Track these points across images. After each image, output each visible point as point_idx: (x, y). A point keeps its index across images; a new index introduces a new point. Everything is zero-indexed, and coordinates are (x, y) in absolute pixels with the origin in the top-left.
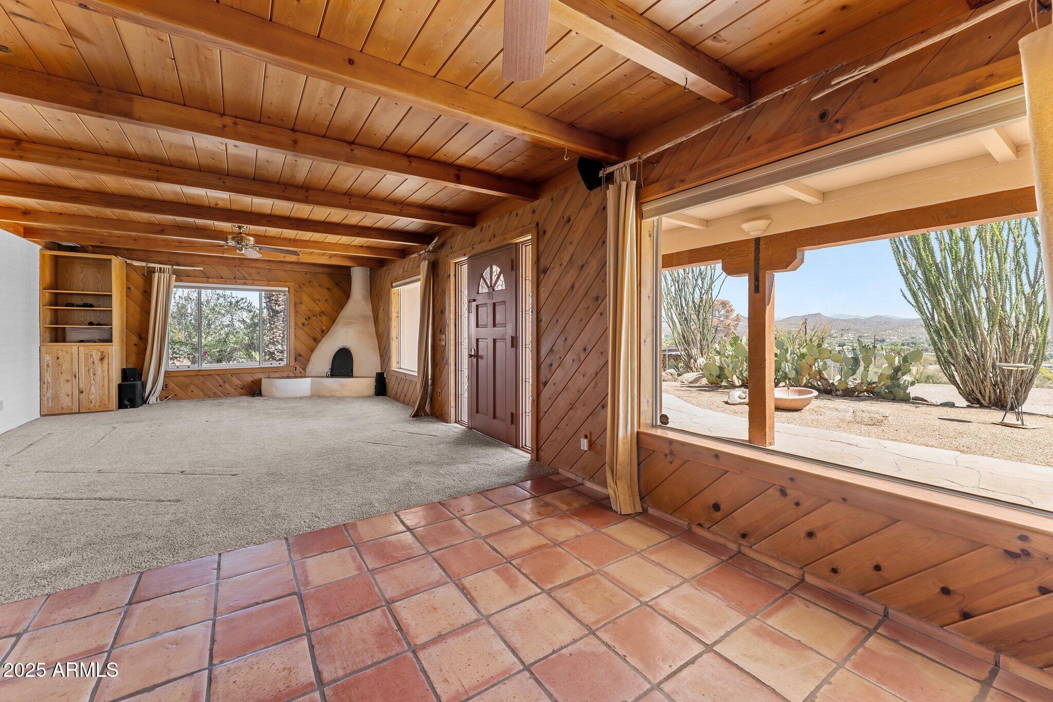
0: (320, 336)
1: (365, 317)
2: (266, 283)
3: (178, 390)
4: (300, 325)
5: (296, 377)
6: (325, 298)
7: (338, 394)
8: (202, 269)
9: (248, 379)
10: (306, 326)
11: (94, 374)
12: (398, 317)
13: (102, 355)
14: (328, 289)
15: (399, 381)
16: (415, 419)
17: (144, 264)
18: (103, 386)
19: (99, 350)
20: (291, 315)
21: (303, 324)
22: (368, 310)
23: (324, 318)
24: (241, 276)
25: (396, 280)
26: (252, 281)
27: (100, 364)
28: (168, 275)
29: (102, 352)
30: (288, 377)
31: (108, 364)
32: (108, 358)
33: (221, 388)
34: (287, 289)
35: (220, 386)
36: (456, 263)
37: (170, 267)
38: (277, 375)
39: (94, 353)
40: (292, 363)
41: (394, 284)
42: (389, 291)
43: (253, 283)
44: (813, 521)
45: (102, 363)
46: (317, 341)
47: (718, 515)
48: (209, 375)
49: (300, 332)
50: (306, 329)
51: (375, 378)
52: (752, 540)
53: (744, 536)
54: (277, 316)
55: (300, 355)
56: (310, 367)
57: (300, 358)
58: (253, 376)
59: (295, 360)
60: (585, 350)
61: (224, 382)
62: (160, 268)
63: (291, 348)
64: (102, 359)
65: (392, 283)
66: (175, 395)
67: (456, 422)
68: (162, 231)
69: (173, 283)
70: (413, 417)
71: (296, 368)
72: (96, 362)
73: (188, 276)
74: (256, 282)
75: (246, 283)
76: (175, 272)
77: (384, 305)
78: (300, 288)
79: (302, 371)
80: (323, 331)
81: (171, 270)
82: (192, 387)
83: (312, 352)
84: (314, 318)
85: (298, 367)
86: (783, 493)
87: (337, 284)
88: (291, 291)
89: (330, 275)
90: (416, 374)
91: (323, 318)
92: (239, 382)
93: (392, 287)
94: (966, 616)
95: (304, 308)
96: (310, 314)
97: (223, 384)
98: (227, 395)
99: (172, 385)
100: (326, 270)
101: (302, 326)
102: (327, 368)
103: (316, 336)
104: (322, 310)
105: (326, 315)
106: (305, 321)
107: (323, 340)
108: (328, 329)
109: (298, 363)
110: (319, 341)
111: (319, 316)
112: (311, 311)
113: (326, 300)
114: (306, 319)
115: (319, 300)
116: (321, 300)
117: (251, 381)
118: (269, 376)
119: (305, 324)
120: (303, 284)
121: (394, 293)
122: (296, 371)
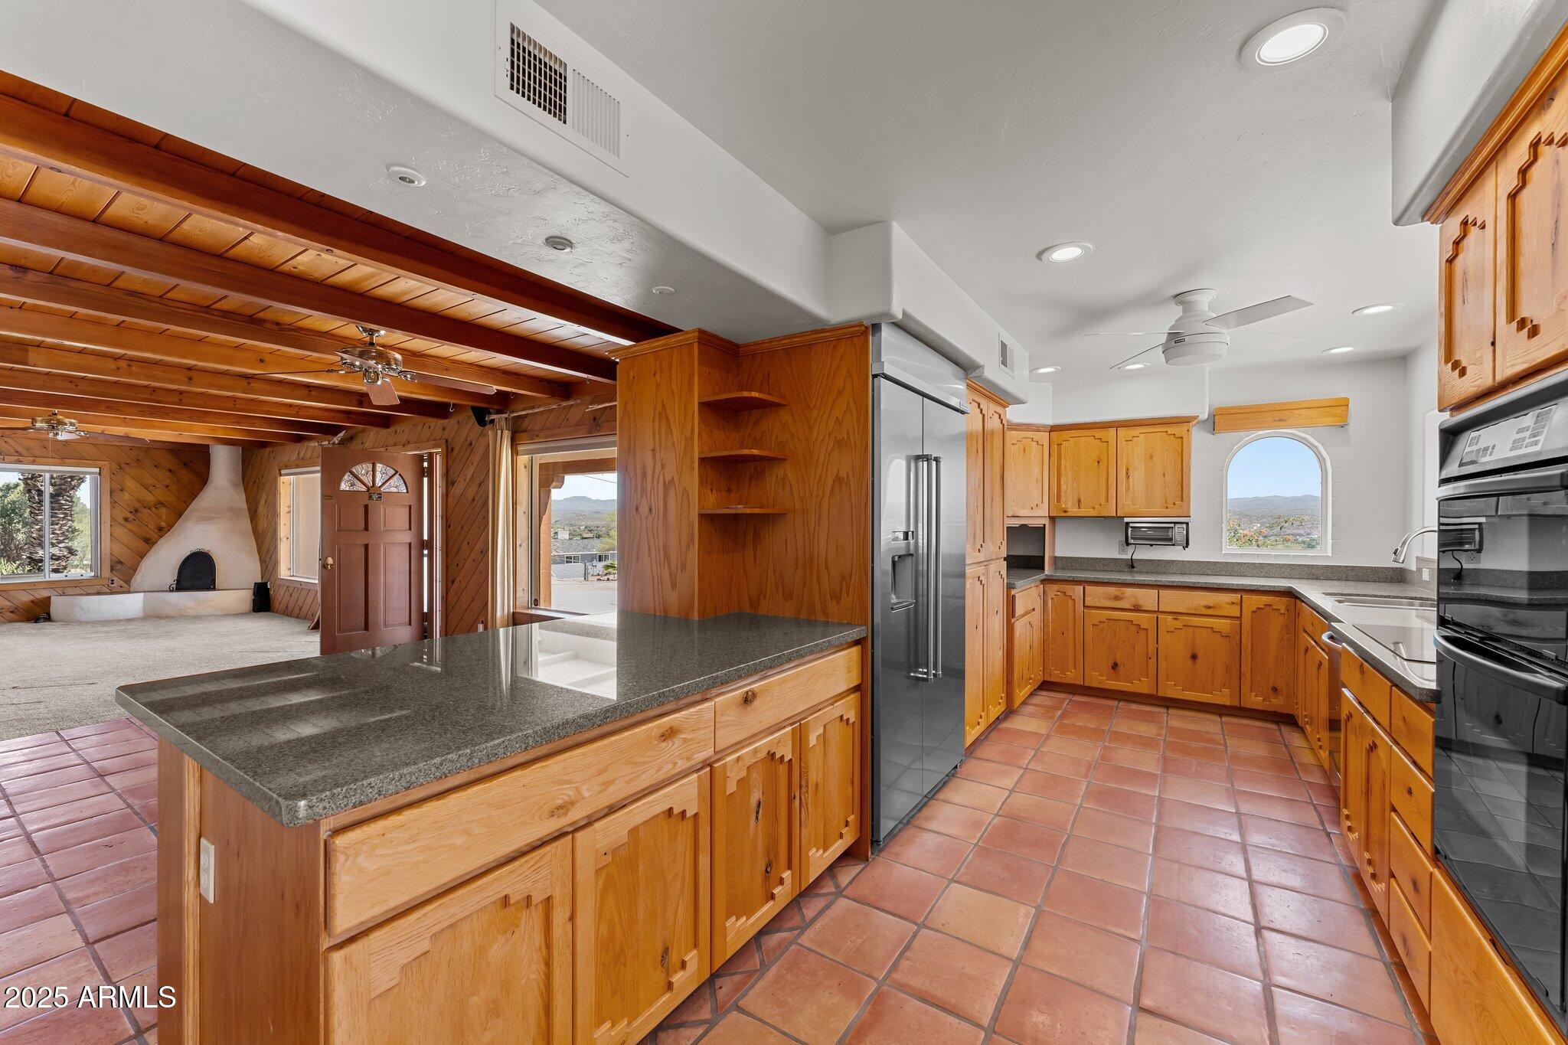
0: (155, 536)
1: (234, 511)
2: (59, 461)
4: (120, 520)
5: (112, 593)
6: (165, 483)
7: (191, 612)
9: (25, 598)
10: (130, 522)
12: (289, 512)
14: (170, 471)
15: (291, 591)
20: (104, 506)
21: (126, 520)
22: (240, 500)
23: (163, 511)
24: (12, 451)
25: (287, 467)
30: (99, 593)
34: (97, 470)
38: (79, 591)
40: (107, 573)
41: (283, 472)
42: (275, 481)
43: (35, 461)
46: (150, 542)
49: (120, 532)
50: (129, 526)
51: (252, 590)
55: (120, 562)
56: (138, 580)
57: (119, 566)
58: (33, 593)
59: (112, 569)
63: (103, 553)
65: (280, 470)
70: (312, 629)
71: (112, 580)
74: (39, 460)
77: (267, 496)
78: (121, 468)
79: (124, 584)
80: (160, 529)
83: (142, 558)
84: (146, 511)
85: (115, 579)
87: (185, 464)
88: (104, 472)
90: (317, 582)
91: (161, 510)
92: (9, 603)
93: (281, 475)
95: (126, 496)
96: (138, 505)
101: (123, 522)
102: (170, 577)
103: (149, 536)
104: (161, 499)
105: (165, 506)
106: (128, 515)
107: (162, 541)
108: (170, 526)
109: (116, 574)
110: (154, 543)
111: (153, 509)
112: (139, 501)
113: (167, 486)
114: (131, 512)
115: (154, 486)
116: (158, 486)
117: (32, 601)
118: (64, 592)
119: (130, 519)
120: (126, 464)
121: (283, 483)
122: (112, 585)
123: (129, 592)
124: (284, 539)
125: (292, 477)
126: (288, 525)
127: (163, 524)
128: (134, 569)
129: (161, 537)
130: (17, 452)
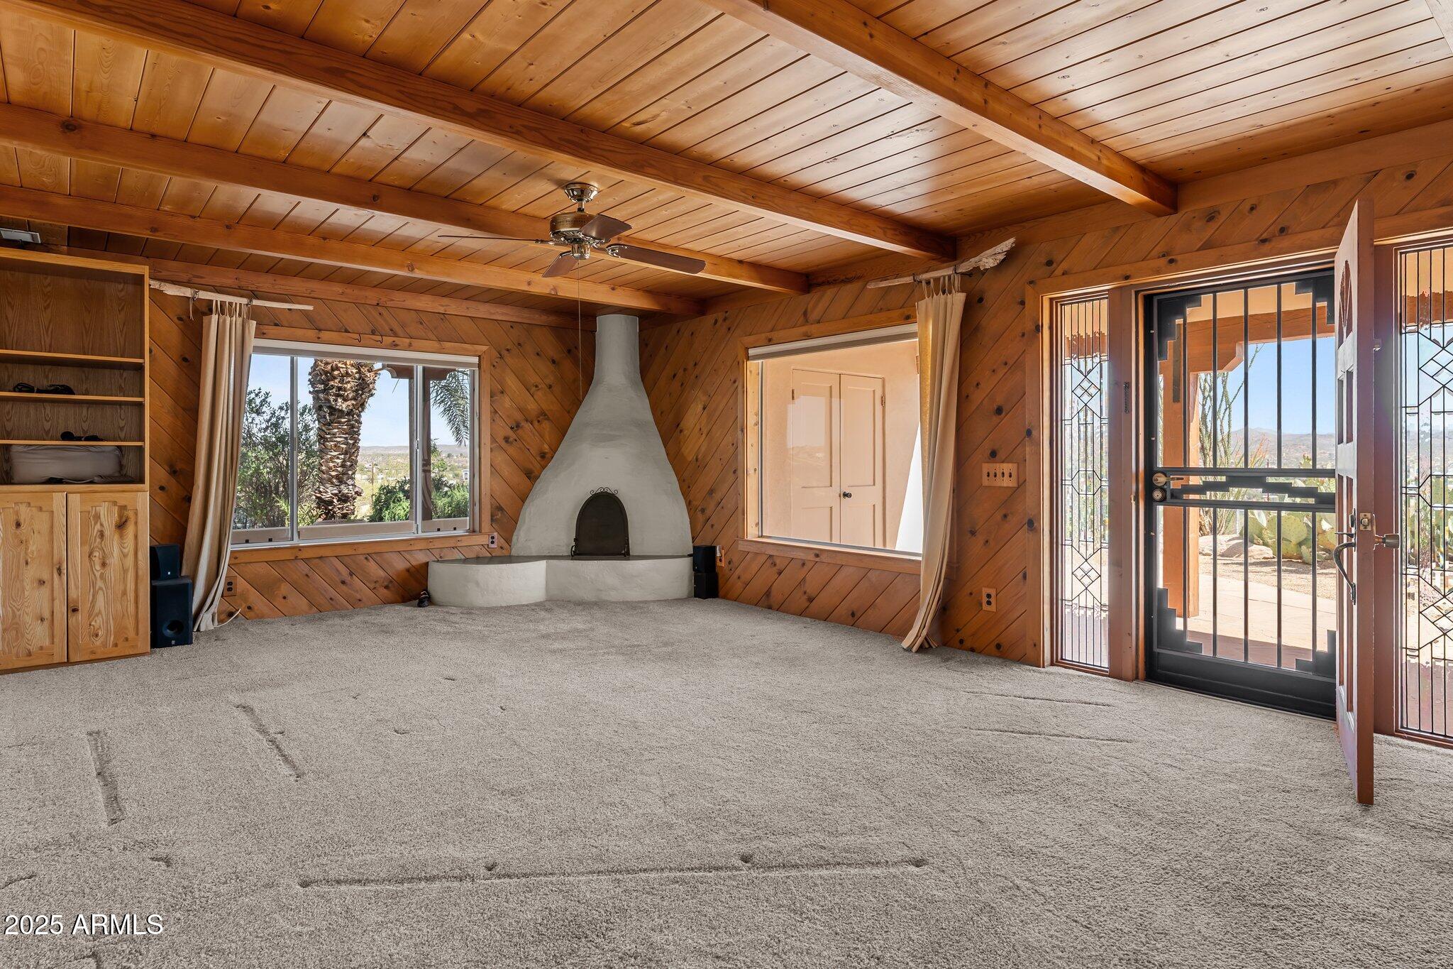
0: (538, 466)
1: (638, 425)
2: (435, 344)
3: (255, 597)
4: (501, 440)
6: (548, 381)
8: (310, 308)
9: (400, 564)
10: (511, 443)
11: (104, 565)
13: (120, 516)
14: (554, 362)
16: (926, 658)
17: (187, 292)
18: (124, 593)
19: (115, 503)
20: (483, 418)
21: (507, 439)
22: (642, 408)
23: (546, 425)
24: (387, 328)
25: (765, 343)
26: (408, 341)
27: (116, 537)
28: (240, 320)
29: (123, 508)
31: (136, 537)
32: (136, 523)
33: (344, 587)
34: (476, 360)
35: (343, 582)
36: (1051, 300)
37: (244, 301)
38: (457, 555)
39: (103, 510)
40: (486, 525)
41: (752, 352)
42: (734, 367)
43: (410, 345)
45: (121, 536)
46: (532, 476)
48: (321, 558)
49: (501, 458)
50: (511, 450)
51: (690, 560)
54: (339, 422)
55: (501, 509)
56: (524, 538)
57: (499, 515)
58: (408, 556)
59: (492, 520)
61: (351, 574)
62: (223, 303)
63: (483, 493)
64: (121, 526)
65: (747, 349)
66: (249, 608)
67: (1052, 664)
68: (375, 198)
69: (252, 341)
70: (917, 652)
71: (493, 538)
72: (107, 533)
73: (276, 325)
74: (416, 343)
75: (396, 345)
76: (254, 313)
77: (709, 397)
78: (501, 357)
79: (505, 545)
80: (543, 455)
81: (244, 310)
82: (285, 588)
83: (523, 501)
84: (527, 426)
85: (495, 534)
87: (569, 351)
88: (484, 365)
89: (554, 329)
91: (543, 425)
92: (382, 573)
93: (748, 358)
95: (507, 402)
96: (518, 416)
97: (348, 579)
98: (356, 604)
99: (241, 584)
101: (503, 444)
102: (564, 537)
103: (531, 467)
104: (544, 408)
105: (548, 419)
106: (510, 433)
107: (546, 474)
108: (554, 450)
109: (496, 527)
110: (537, 478)
111: (536, 423)
112: (520, 410)
113: (550, 387)
114: (512, 428)
115: (536, 386)
116: (540, 387)
117: (408, 570)
118: (441, 557)
119: (511, 439)
120: (508, 350)
121: (751, 372)
122: (492, 546)
123: (509, 559)
124: (751, 471)
125: (760, 361)
126: (755, 445)
127: (546, 448)
128: (514, 520)
129: (544, 467)
130: (392, 330)
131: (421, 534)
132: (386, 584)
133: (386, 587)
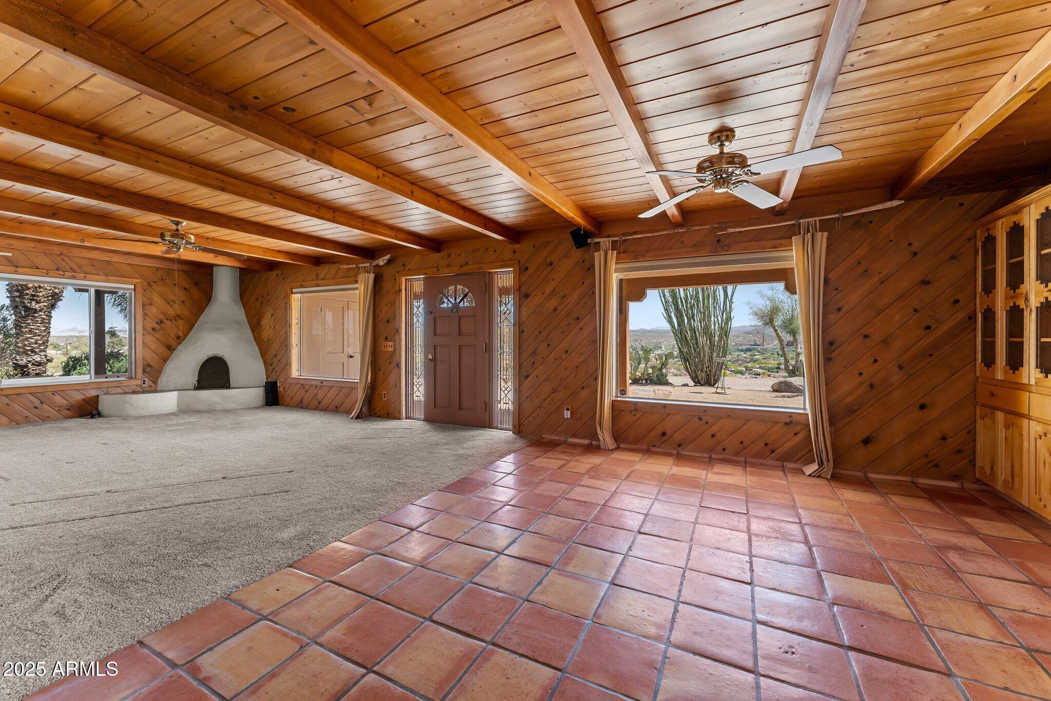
0: (175, 343)
1: (236, 323)
2: (104, 278)
4: (150, 330)
6: (182, 299)
7: (218, 407)
8: (10, 254)
9: (78, 397)
10: (157, 331)
14: (185, 289)
16: (361, 421)
20: (138, 318)
21: (154, 329)
22: (241, 315)
23: (180, 322)
24: (68, 268)
25: (299, 287)
26: (83, 275)
33: (36, 410)
34: (132, 286)
35: (35, 407)
36: (406, 279)
38: (119, 390)
40: (141, 376)
41: (294, 290)
42: (286, 298)
43: (85, 277)
44: (715, 429)
46: (171, 349)
47: (665, 438)
49: (149, 339)
50: (157, 335)
51: (264, 388)
52: (684, 446)
53: (680, 445)
55: (150, 366)
56: (163, 380)
57: (149, 369)
58: (84, 392)
59: (144, 372)
60: (566, 352)
61: (41, 403)
63: (138, 357)
65: (292, 289)
67: (406, 419)
70: (355, 419)
71: (144, 381)
74: (89, 276)
75: (75, 277)
77: (274, 310)
78: (150, 285)
79: (153, 385)
80: (178, 338)
83: (165, 362)
84: (168, 322)
85: (146, 379)
86: (700, 419)
87: (196, 284)
88: (138, 289)
89: (186, 273)
91: (179, 322)
92: (65, 402)
93: (292, 293)
94: (773, 452)
95: (154, 309)
96: (162, 317)
97: (39, 405)
98: (45, 419)
100: (184, 267)
101: (151, 331)
102: (191, 378)
103: (171, 344)
104: (179, 313)
105: (182, 319)
106: (156, 326)
107: (180, 347)
108: (186, 335)
109: (146, 375)
110: (174, 349)
111: (174, 322)
112: (163, 314)
113: (183, 302)
114: (157, 323)
115: (174, 302)
116: (176, 302)
117: (84, 400)
118: (108, 392)
119: (157, 329)
120: (154, 282)
121: (294, 299)
122: (144, 385)
123: (156, 391)
124: (294, 346)
125: (300, 295)
126: (297, 334)
127: (180, 334)
128: (159, 372)
129: (179, 344)
130: (71, 269)
131: (93, 380)
132: (68, 407)
133: (68, 409)
